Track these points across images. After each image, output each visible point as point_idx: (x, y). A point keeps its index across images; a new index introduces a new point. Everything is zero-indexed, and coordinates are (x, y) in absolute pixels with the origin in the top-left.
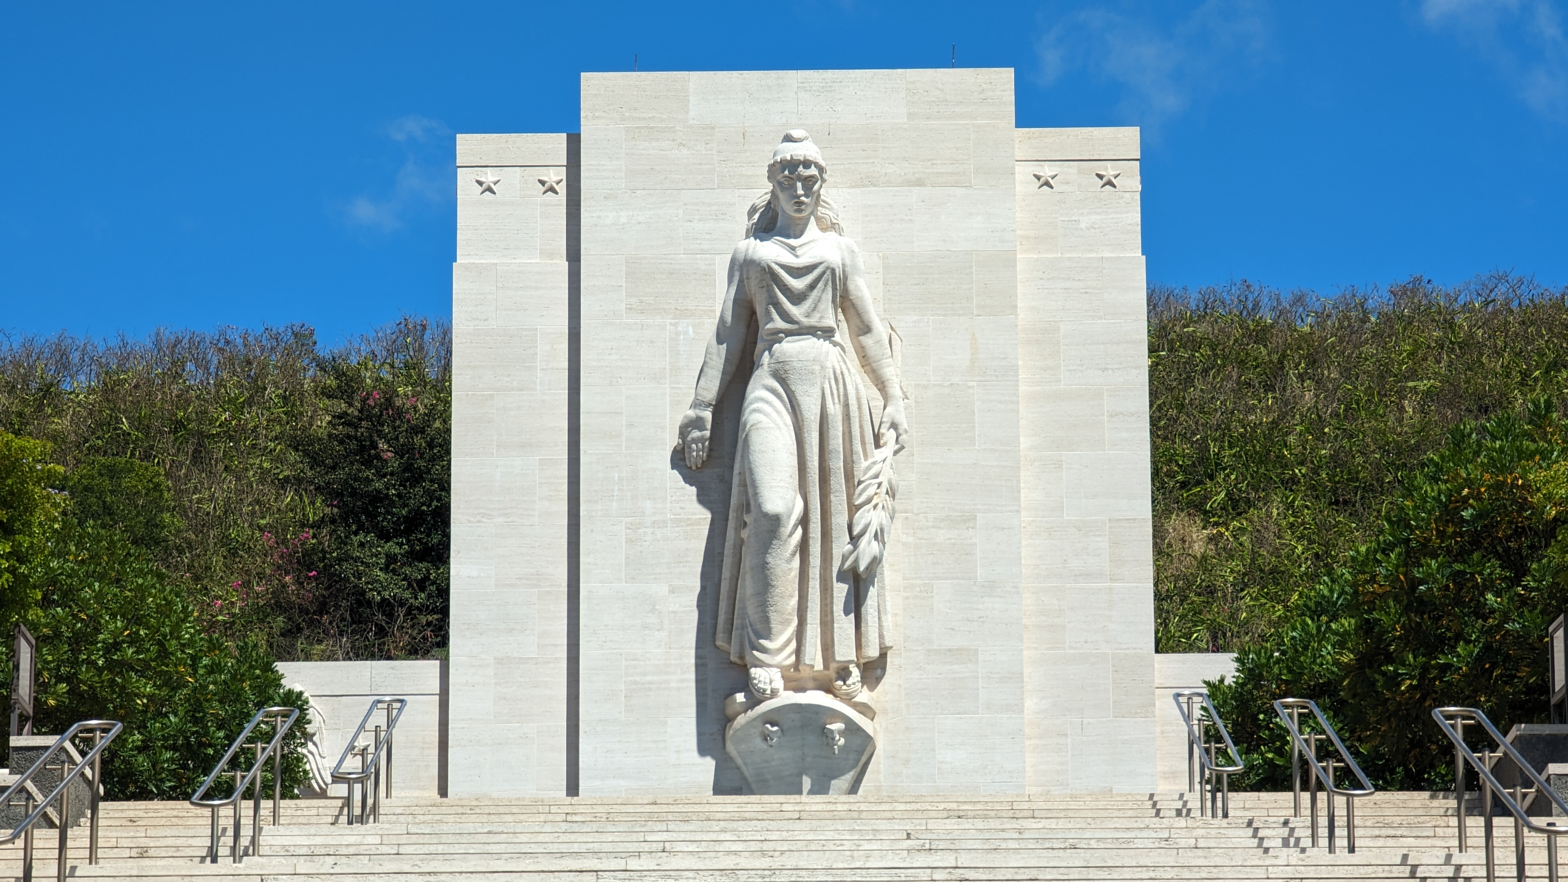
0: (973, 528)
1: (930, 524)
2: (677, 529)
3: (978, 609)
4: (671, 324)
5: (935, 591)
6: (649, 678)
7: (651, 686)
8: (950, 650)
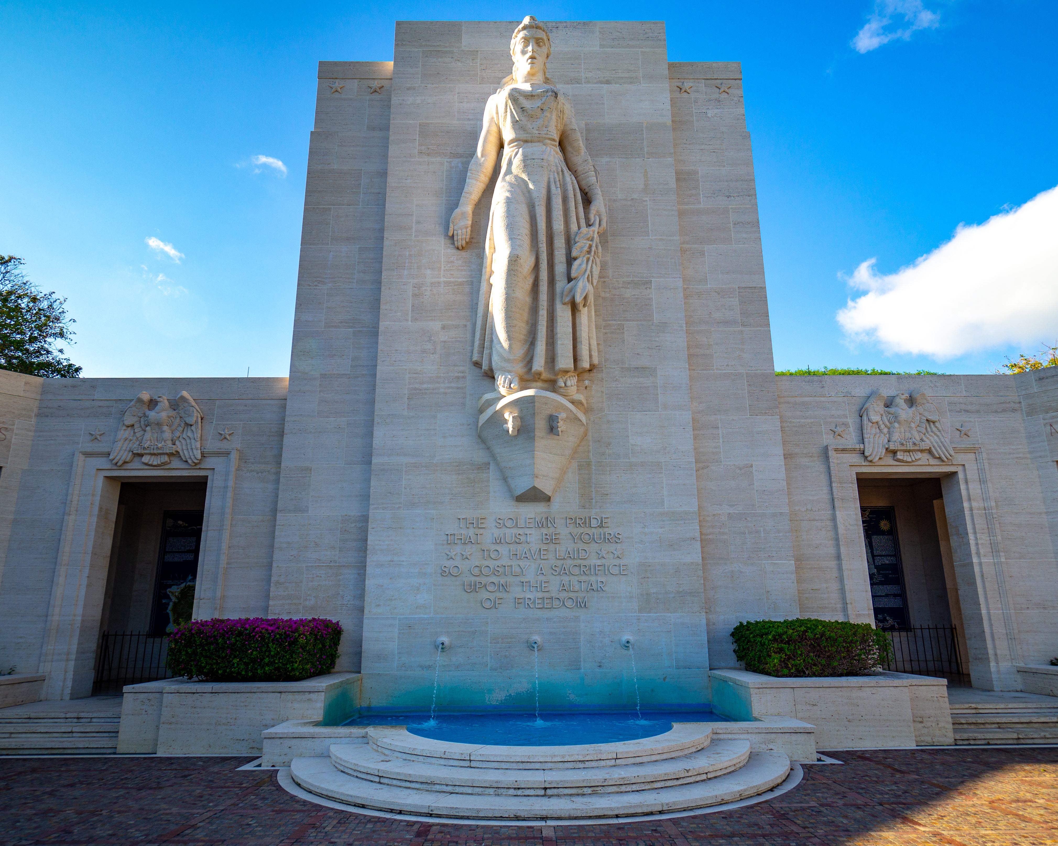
0: (650, 288)
1: (621, 286)
2: (447, 288)
3: (655, 341)
4: (447, 162)
5: (625, 329)
6: (425, 386)
7: (426, 391)
8: (637, 368)
